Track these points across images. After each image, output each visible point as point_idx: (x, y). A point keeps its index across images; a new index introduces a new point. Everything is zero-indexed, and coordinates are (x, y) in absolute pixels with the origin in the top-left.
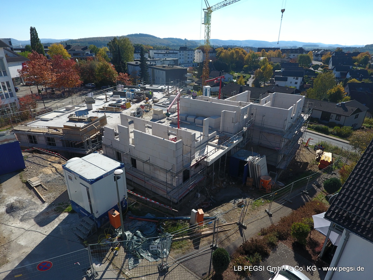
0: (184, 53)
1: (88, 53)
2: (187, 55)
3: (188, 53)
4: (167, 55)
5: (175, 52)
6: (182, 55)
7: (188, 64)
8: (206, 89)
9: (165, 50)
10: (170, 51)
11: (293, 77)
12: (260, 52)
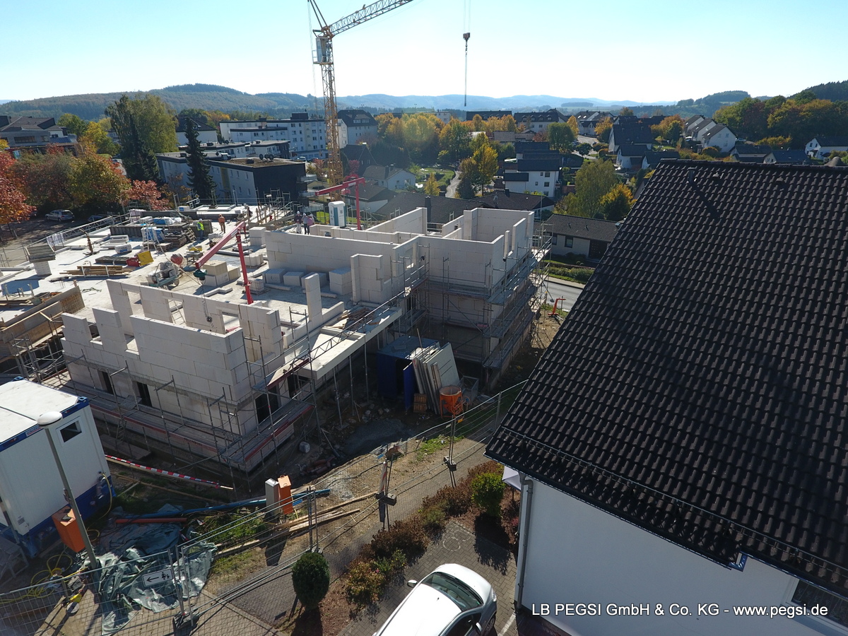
0: (302, 129)
1: (57, 136)
2: (309, 133)
3: (314, 128)
4: (263, 134)
5: (281, 125)
6: (298, 133)
7: (314, 153)
8: (336, 210)
9: (257, 121)
10: (270, 125)
11: (539, 173)
12: (470, 122)
